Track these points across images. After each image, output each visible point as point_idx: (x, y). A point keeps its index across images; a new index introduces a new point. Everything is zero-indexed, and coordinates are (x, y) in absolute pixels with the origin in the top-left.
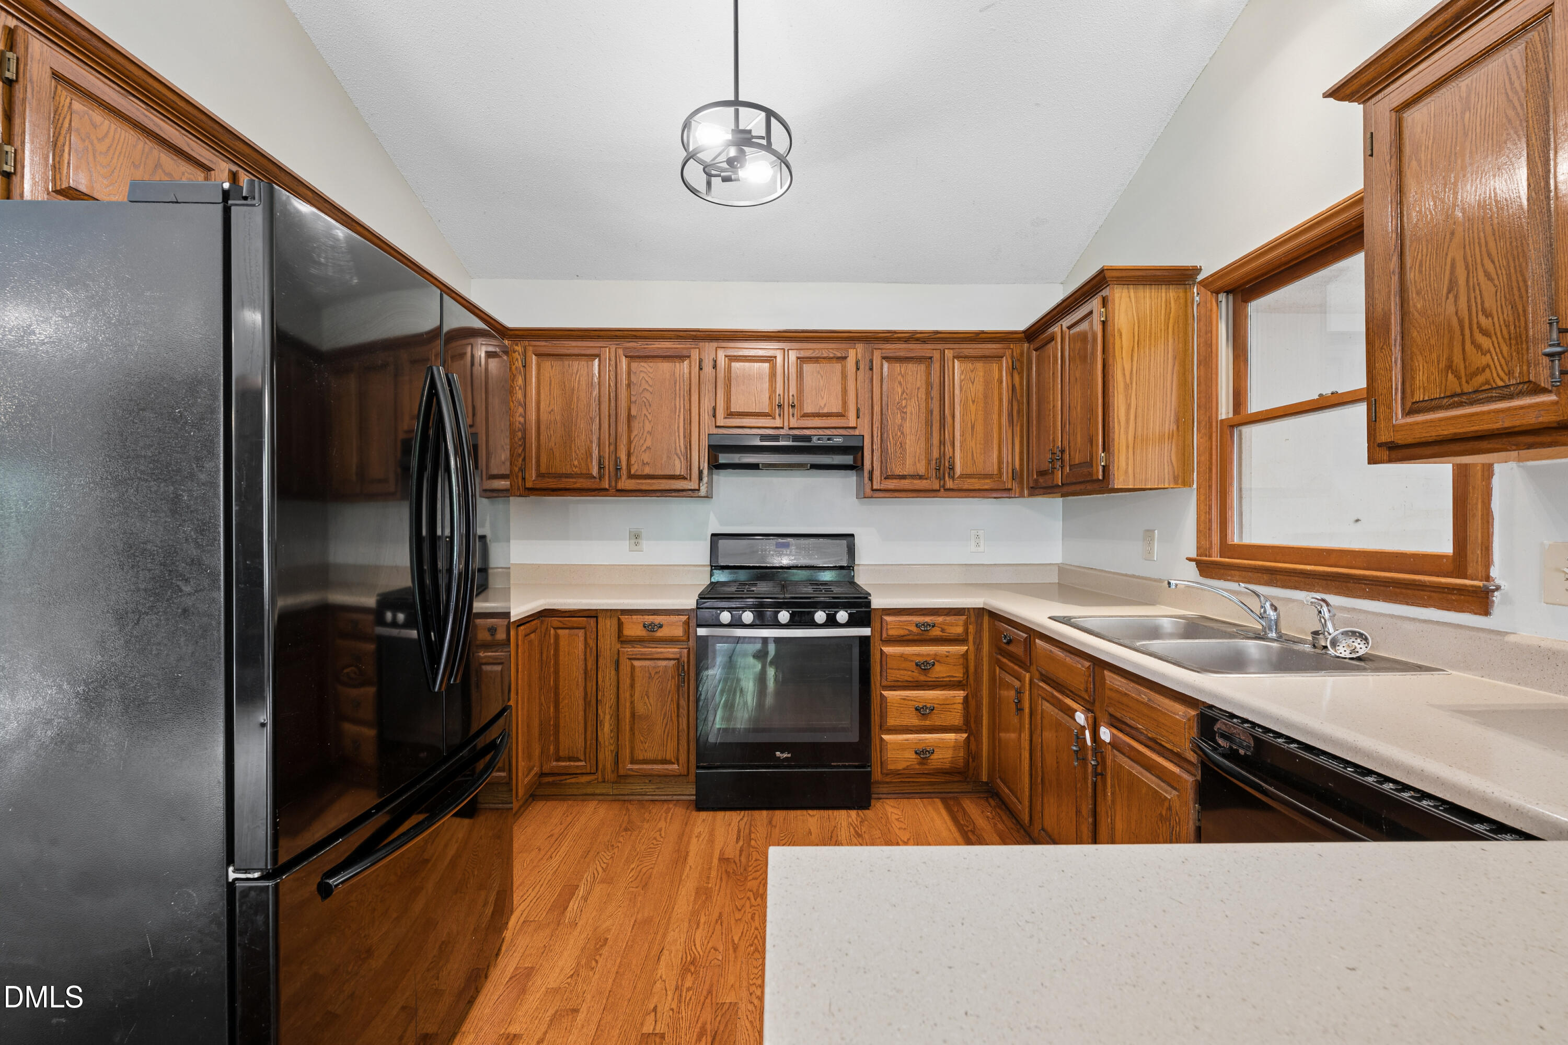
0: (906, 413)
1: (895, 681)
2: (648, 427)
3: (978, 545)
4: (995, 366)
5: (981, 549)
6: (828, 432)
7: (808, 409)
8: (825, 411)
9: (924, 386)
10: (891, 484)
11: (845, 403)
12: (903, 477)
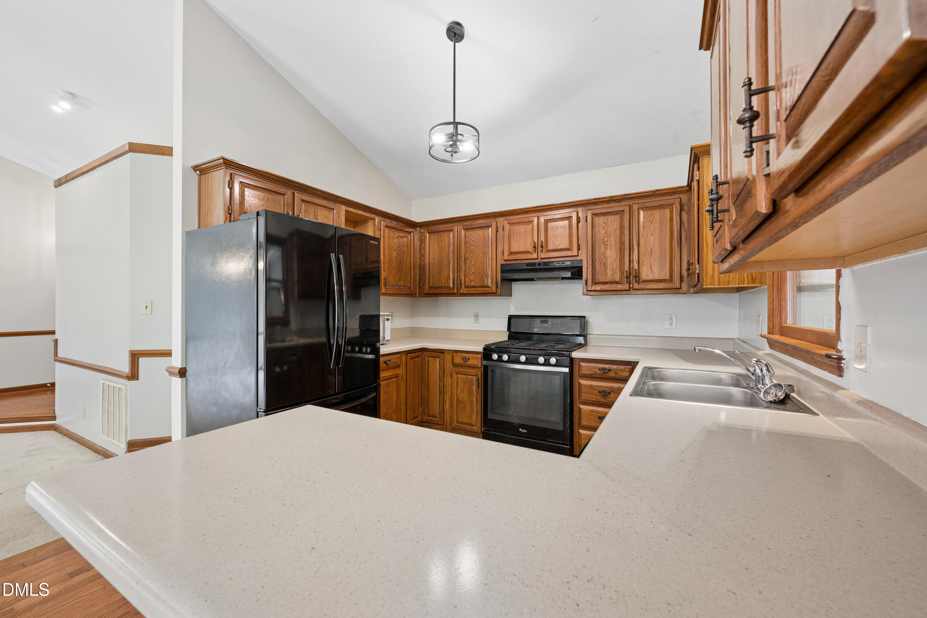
0: (607, 245)
1: (586, 400)
2: (473, 263)
3: (671, 324)
4: (668, 211)
5: (674, 326)
6: (562, 259)
7: (550, 247)
8: (560, 248)
9: (619, 228)
10: (598, 288)
11: (571, 242)
12: (605, 283)
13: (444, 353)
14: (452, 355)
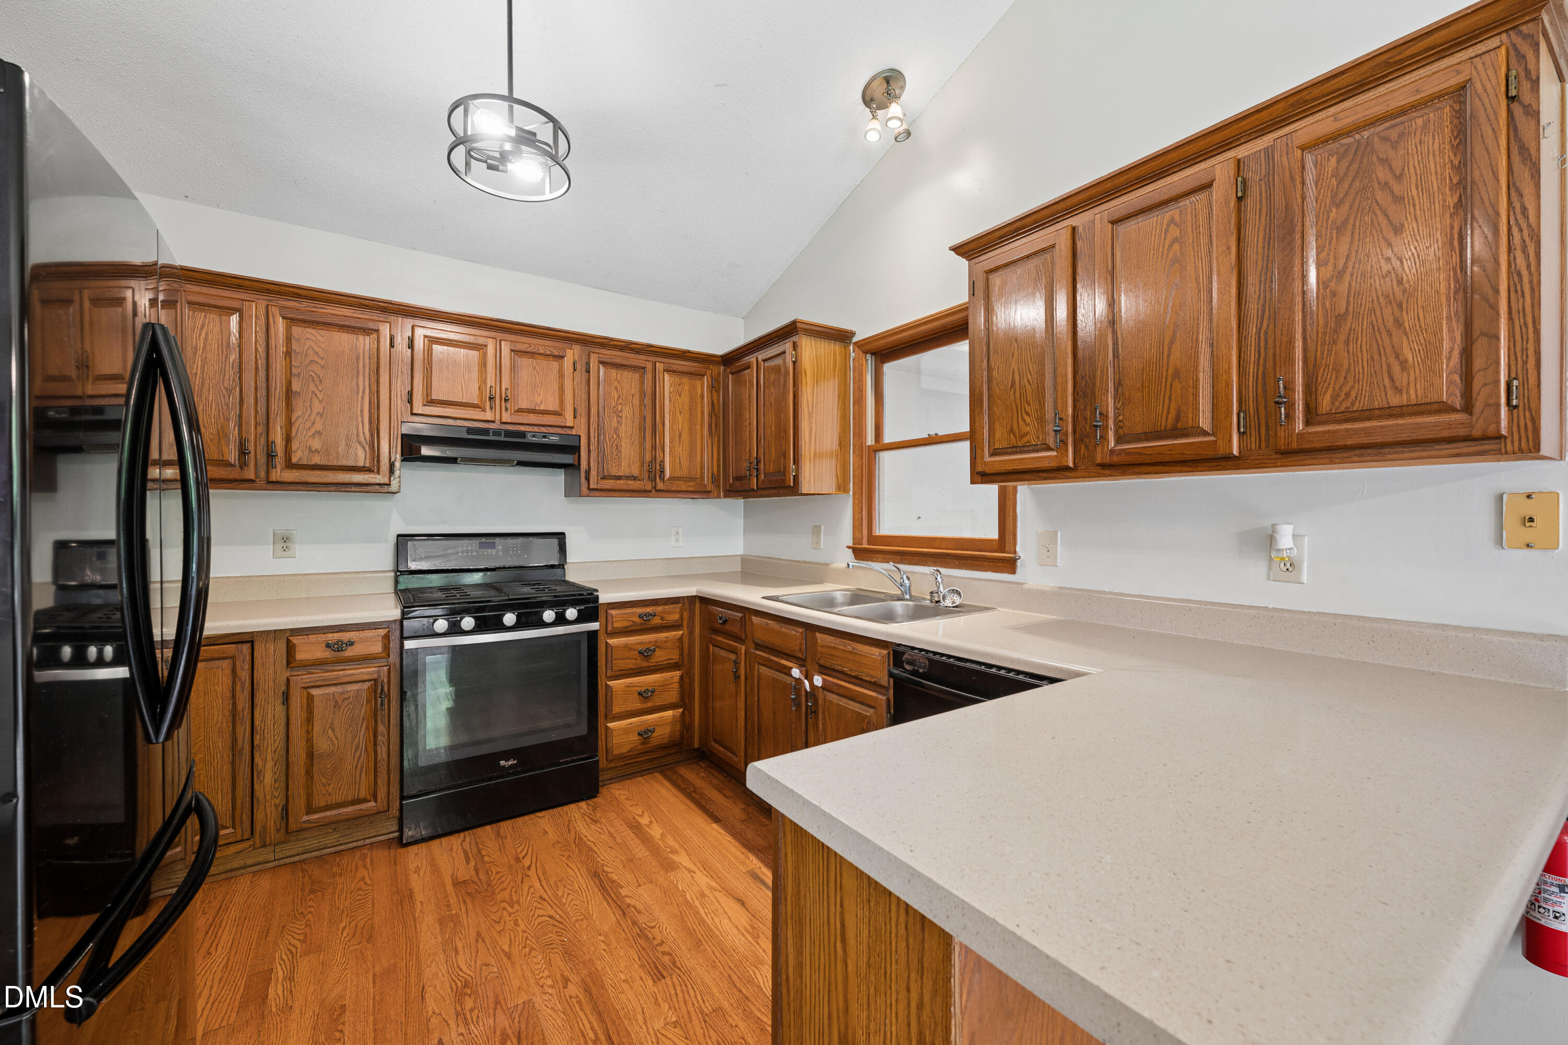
0: (621, 417)
1: (619, 671)
2: (317, 407)
3: (677, 540)
4: (698, 383)
5: (680, 544)
6: (544, 430)
7: (524, 405)
8: (542, 408)
9: (638, 394)
10: (608, 484)
11: (562, 402)
12: (619, 478)
13: (252, 642)
14: (288, 641)
